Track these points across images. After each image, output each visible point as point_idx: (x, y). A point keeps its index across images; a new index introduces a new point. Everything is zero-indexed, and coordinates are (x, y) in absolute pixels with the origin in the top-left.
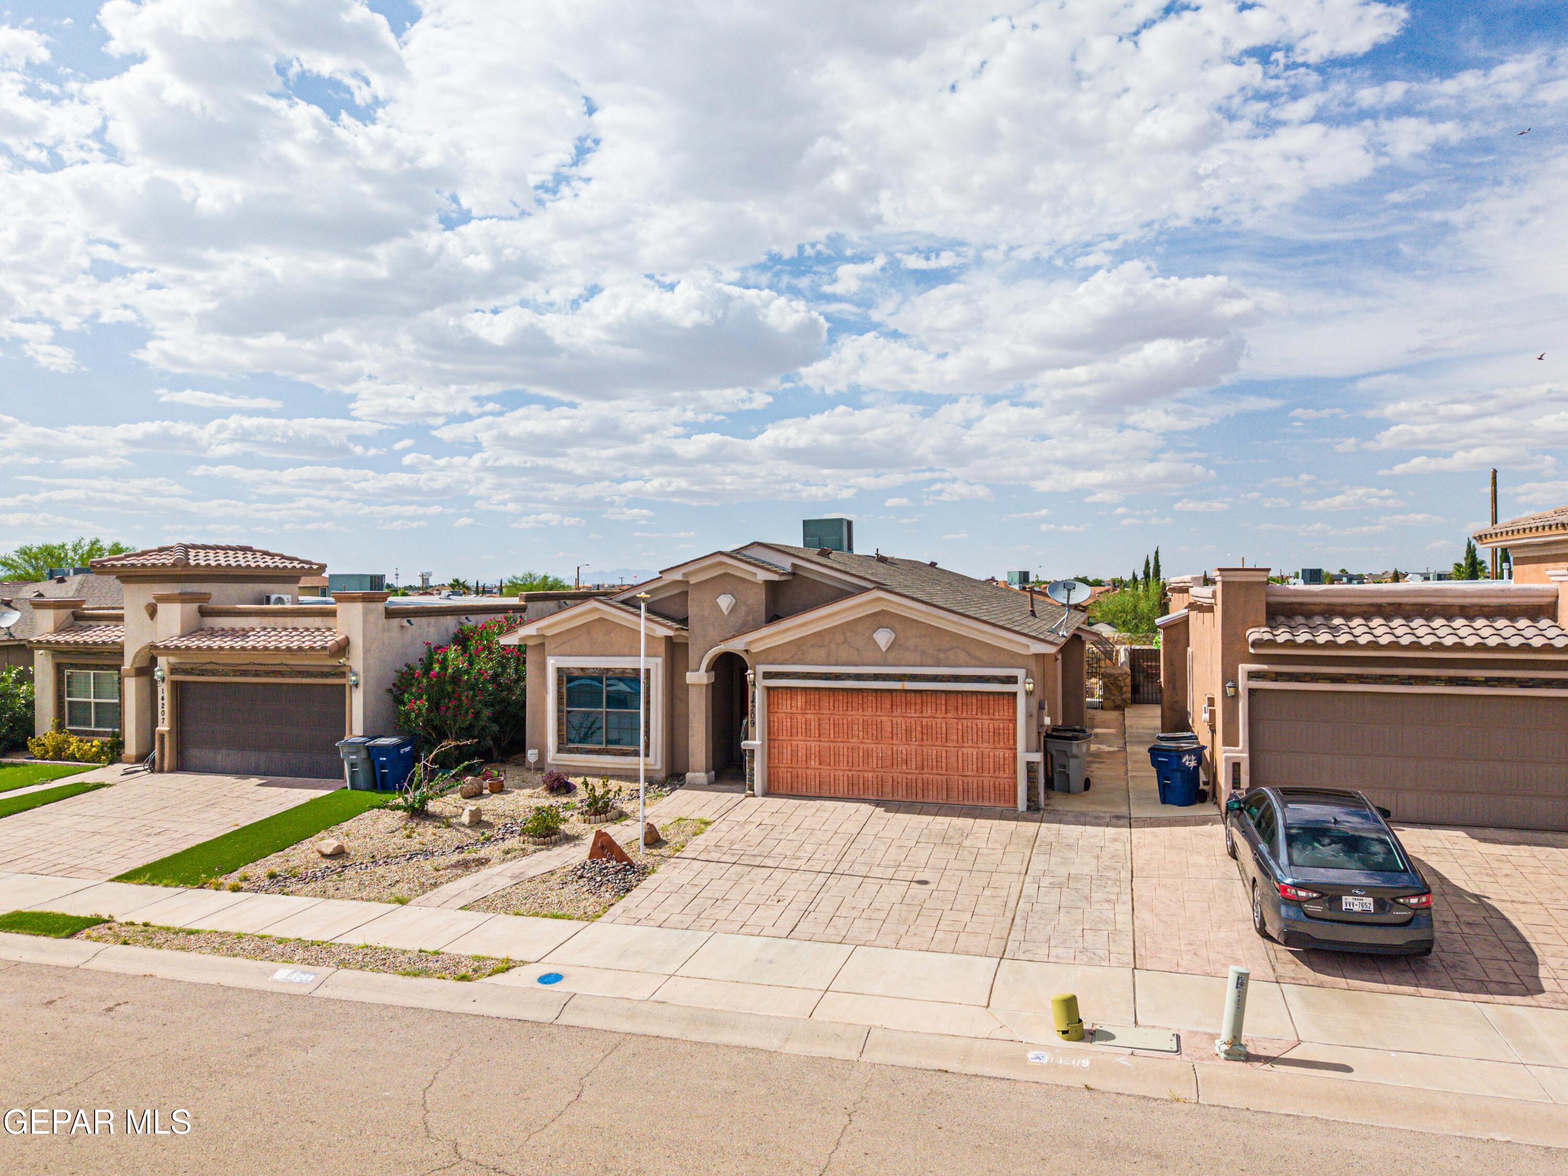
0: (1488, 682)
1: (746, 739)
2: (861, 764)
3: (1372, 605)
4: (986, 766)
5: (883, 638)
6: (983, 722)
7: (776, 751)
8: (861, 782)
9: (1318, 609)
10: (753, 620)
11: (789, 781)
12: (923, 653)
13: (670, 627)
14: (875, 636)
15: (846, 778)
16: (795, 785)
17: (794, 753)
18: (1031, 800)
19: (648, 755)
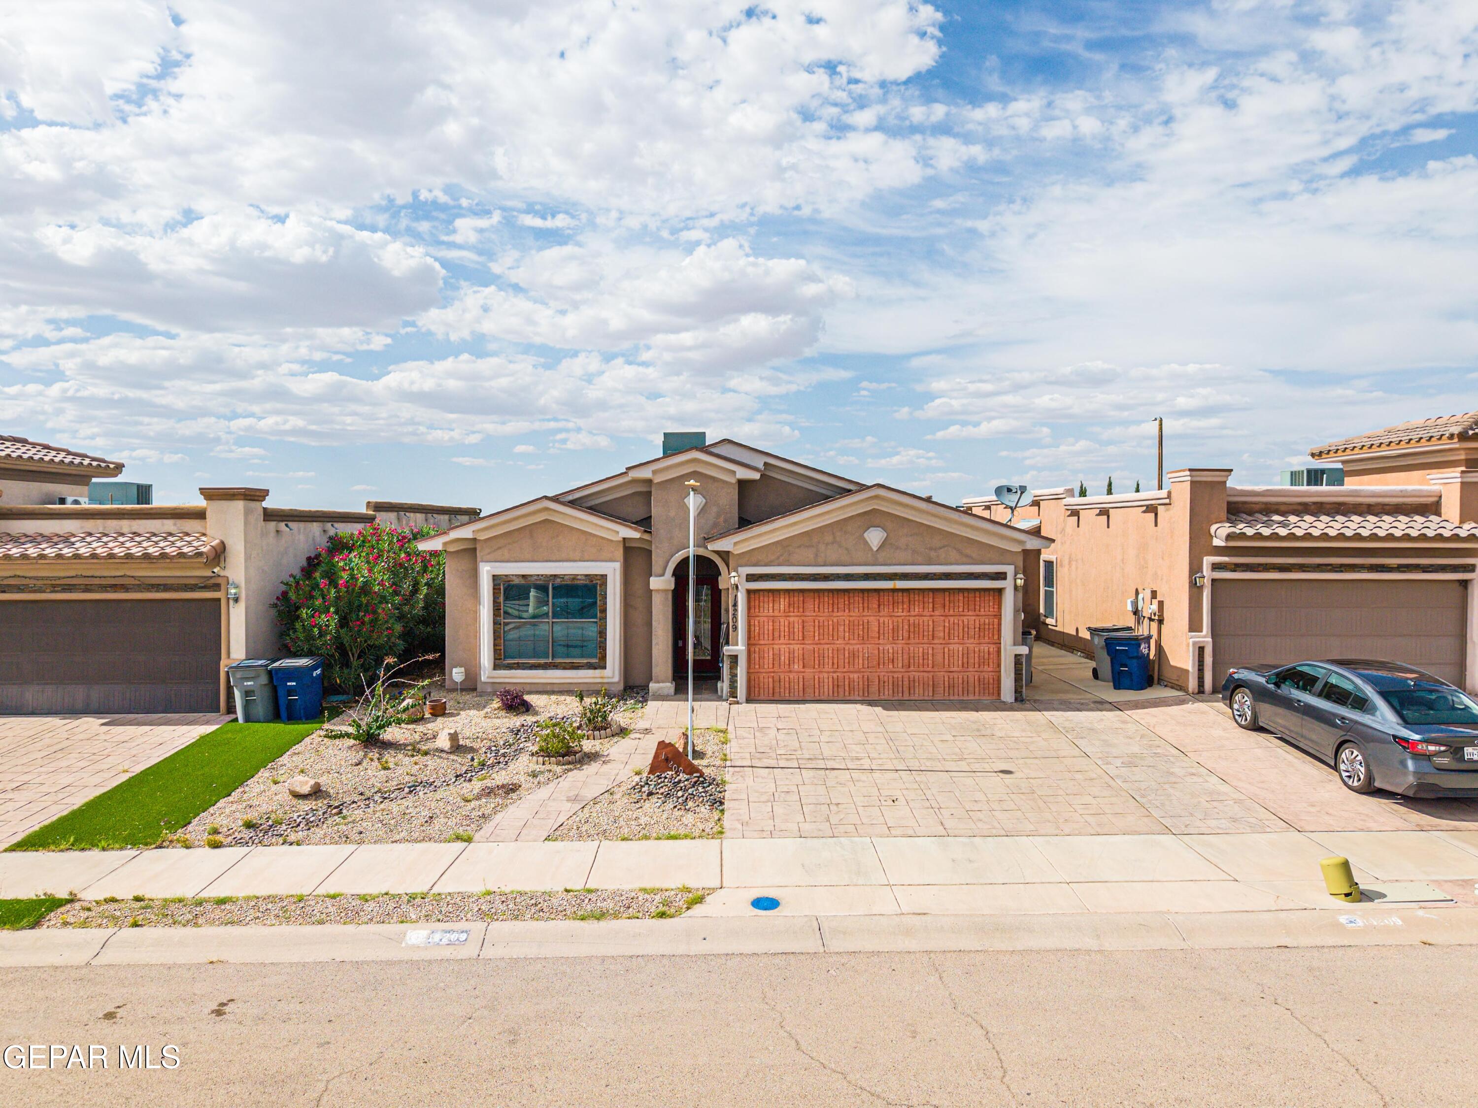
0: (1400, 568)
1: (727, 643)
2: (846, 665)
3: (1300, 504)
4: (972, 661)
5: (875, 537)
6: (970, 619)
7: (757, 655)
8: (847, 683)
9: (1257, 507)
10: (725, 521)
11: (771, 685)
12: (914, 552)
13: (636, 530)
14: (866, 535)
15: (831, 679)
16: (777, 690)
17: (777, 656)
18: (1018, 691)
19: (604, 668)
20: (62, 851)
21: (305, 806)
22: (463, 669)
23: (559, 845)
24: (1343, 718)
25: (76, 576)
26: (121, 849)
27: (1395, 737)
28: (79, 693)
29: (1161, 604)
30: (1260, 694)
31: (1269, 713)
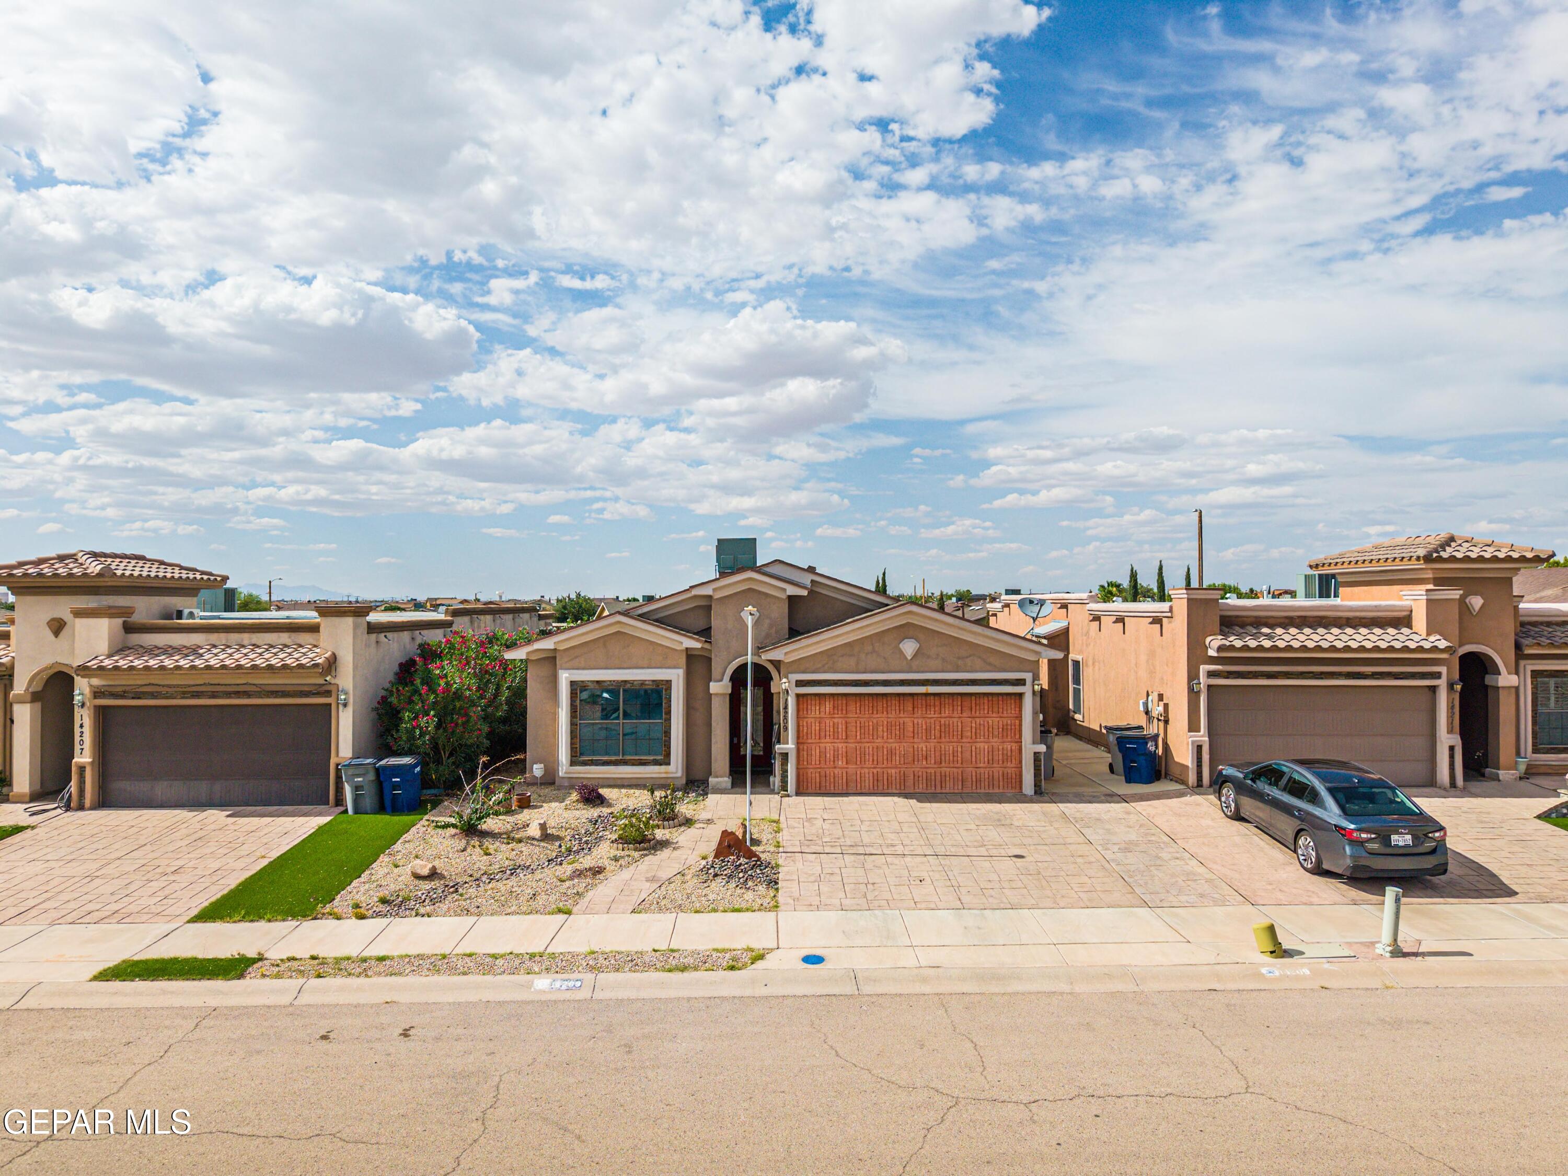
0: (1374, 676)
1: (779, 742)
2: (885, 762)
3: (1286, 617)
4: (996, 758)
5: (909, 648)
6: (994, 720)
7: (805, 753)
8: (885, 778)
9: (1249, 620)
10: (776, 632)
11: (818, 780)
12: (944, 660)
13: (697, 640)
14: (901, 646)
15: (871, 775)
17: (823, 753)
18: (1037, 785)
19: (669, 764)
20: (235, 922)
21: (426, 886)
22: (542, 765)
23: (643, 916)
24: (1299, 810)
25: (205, 684)
26: (284, 920)
27: (1336, 826)
28: (202, 788)
29: (1166, 706)
30: (1240, 788)
31: (1249, 805)
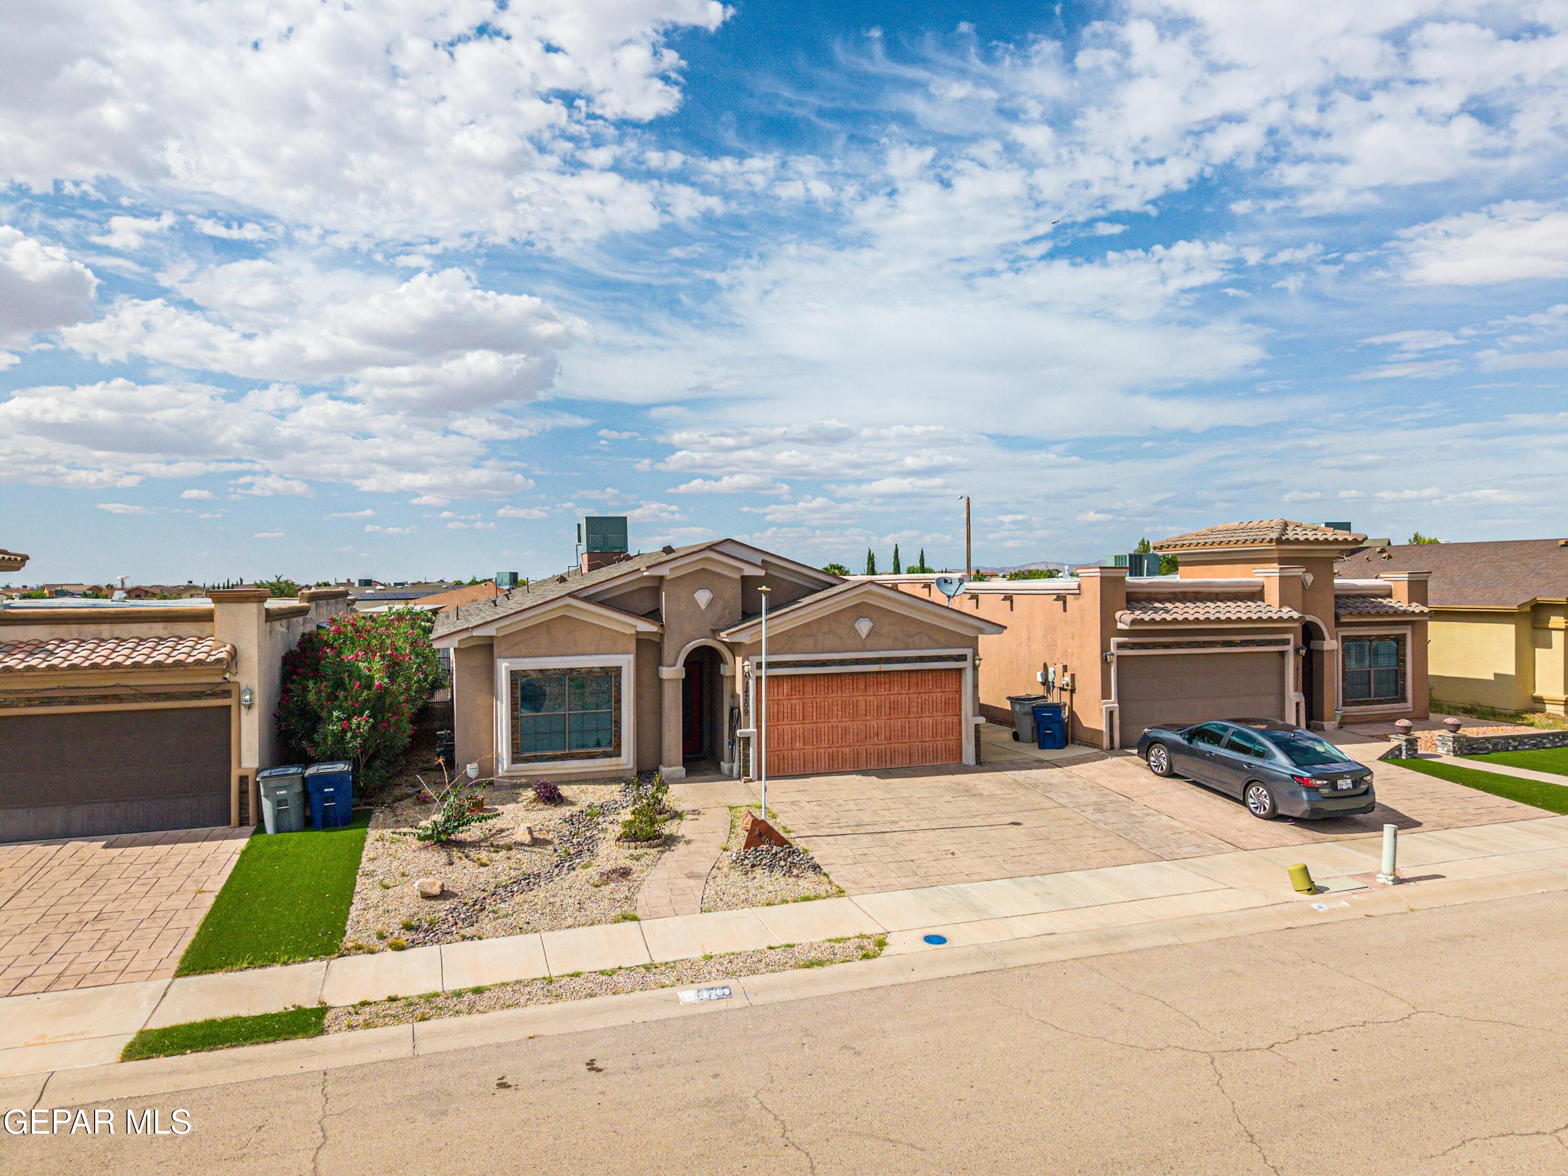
1: (739, 727)
2: (840, 741)
4: (939, 731)
5: (864, 627)
6: (937, 695)
8: (840, 756)
10: (730, 614)
12: (895, 638)
13: (648, 623)
14: (856, 625)
15: (827, 755)
16: (782, 766)
18: (978, 756)
19: (619, 755)
20: (240, 970)
21: (444, 905)
22: (476, 766)
23: (718, 915)
24: (1249, 764)
25: (58, 688)
27: (1292, 775)
28: (57, 816)
29: (1073, 676)
30: (1174, 748)
31: (1182, 763)
